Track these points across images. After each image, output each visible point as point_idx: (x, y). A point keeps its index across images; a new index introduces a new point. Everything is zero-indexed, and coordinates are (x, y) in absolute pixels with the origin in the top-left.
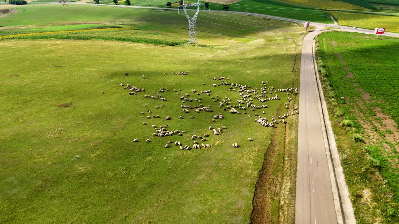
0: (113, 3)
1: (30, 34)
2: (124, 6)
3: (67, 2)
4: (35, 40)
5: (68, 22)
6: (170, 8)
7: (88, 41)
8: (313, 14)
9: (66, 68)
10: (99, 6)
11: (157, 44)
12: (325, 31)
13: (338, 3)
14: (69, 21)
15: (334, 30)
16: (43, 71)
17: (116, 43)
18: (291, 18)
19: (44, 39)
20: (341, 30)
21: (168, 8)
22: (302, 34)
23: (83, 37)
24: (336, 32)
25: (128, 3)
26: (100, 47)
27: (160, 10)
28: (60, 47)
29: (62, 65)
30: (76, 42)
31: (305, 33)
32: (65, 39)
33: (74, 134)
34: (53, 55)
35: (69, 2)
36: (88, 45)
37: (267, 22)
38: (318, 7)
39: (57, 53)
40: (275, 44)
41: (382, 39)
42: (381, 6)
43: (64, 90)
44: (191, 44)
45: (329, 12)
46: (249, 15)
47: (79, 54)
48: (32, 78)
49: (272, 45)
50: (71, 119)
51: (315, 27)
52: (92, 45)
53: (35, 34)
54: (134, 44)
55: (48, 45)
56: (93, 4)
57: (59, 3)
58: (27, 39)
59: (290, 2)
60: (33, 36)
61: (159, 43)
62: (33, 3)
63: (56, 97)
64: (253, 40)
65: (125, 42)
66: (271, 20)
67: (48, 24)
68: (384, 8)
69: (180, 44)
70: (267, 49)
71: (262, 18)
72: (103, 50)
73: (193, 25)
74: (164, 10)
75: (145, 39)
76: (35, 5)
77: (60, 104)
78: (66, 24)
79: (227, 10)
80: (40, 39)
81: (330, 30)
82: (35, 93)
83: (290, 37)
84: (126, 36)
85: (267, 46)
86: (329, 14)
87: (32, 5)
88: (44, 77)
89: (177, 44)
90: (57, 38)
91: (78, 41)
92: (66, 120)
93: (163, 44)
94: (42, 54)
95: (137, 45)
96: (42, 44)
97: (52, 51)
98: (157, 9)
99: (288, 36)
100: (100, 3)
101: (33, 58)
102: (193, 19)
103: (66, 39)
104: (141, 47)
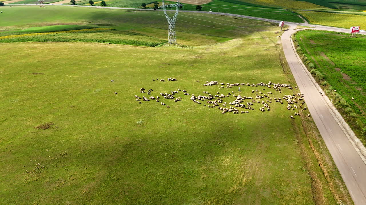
0: (89, 4)
1: (6, 37)
2: (100, 7)
3: (44, 4)
4: (12, 43)
5: (45, 23)
6: (144, 8)
7: (67, 43)
8: (282, 13)
9: (45, 75)
10: (76, 7)
11: (138, 45)
12: (299, 30)
13: (301, 3)
14: (46, 21)
15: (308, 29)
16: (19, 81)
17: (96, 45)
18: (263, 18)
19: (21, 42)
20: (315, 29)
21: (142, 8)
22: (277, 33)
23: (61, 39)
24: (309, 31)
25: (104, 4)
26: (81, 50)
27: (134, 10)
28: (38, 51)
29: (40, 72)
30: (55, 45)
31: (280, 32)
32: (42, 41)
33: (58, 173)
34: (30, 61)
35: (46, 4)
36: (67, 47)
37: (241, 21)
38: (284, 7)
39: (34, 58)
40: (254, 44)
41: (357, 38)
42: (341, 5)
43: (43, 105)
44: (171, 44)
45: (296, 12)
46: (222, 15)
47: (58, 58)
48: (6, 90)
49: (251, 45)
50: (53, 148)
51: (289, 26)
52: (71, 48)
53: (11, 37)
54: (114, 46)
55: (25, 49)
56: (70, 5)
57: (36, 5)
58: (3, 42)
59: (258, 2)
60: (10, 39)
61: (140, 44)
62: (11, 5)
63: (34, 114)
64: (230, 39)
65: (105, 44)
66: (244, 19)
67: (25, 25)
68: (343, 7)
69: (161, 45)
70: (248, 49)
71: (235, 17)
72: (83, 53)
73: (172, 25)
74: (139, 10)
75: (125, 40)
76: (12, 7)
77: (39, 125)
78: (44, 25)
79: (200, 11)
80: (16, 42)
81: (304, 29)
82: (9, 110)
83: (266, 37)
84: (105, 37)
85: (247, 46)
86: (297, 13)
87: (9, 7)
88: (20, 88)
89: (157, 45)
90: (34, 41)
91: (57, 43)
92: (47, 150)
93: (143, 45)
94: (18, 59)
95: (118, 46)
96: (19, 48)
97: (29, 55)
98: (132, 10)
99: (264, 35)
100: (76, 5)
101: (9, 64)
102: (172, 20)
103: (44, 41)
104: (122, 49)
